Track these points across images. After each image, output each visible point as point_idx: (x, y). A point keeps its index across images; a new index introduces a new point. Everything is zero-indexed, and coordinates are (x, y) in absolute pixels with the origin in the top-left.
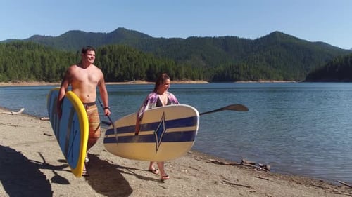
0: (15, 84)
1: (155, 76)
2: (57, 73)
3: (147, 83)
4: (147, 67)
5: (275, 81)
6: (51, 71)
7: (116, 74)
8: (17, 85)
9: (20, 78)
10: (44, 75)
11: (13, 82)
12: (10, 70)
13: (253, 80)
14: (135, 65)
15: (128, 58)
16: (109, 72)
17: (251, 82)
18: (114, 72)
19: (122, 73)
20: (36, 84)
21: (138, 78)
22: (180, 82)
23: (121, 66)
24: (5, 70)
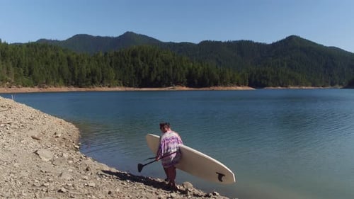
0: (42, 90)
1: (196, 81)
2: (87, 77)
3: (187, 89)
4: (187, 71)
5: (304, 88)
6: (80, 75)
7: (153, 78)
8: (45, 90)
9: (47, 83)
10: (73, 79)
11: (40, 87)
12: (36, 73)
13: (281, 86)
14: (173, 68)
15: (163, 61)
16: (143, 76)
17: (280, 88)
18: (150, 76)
19: (159, 78)
20: (64, 89)
21: (177, 83)
22: (226, 89)
23: (157, 69)
24: (30, 73)
